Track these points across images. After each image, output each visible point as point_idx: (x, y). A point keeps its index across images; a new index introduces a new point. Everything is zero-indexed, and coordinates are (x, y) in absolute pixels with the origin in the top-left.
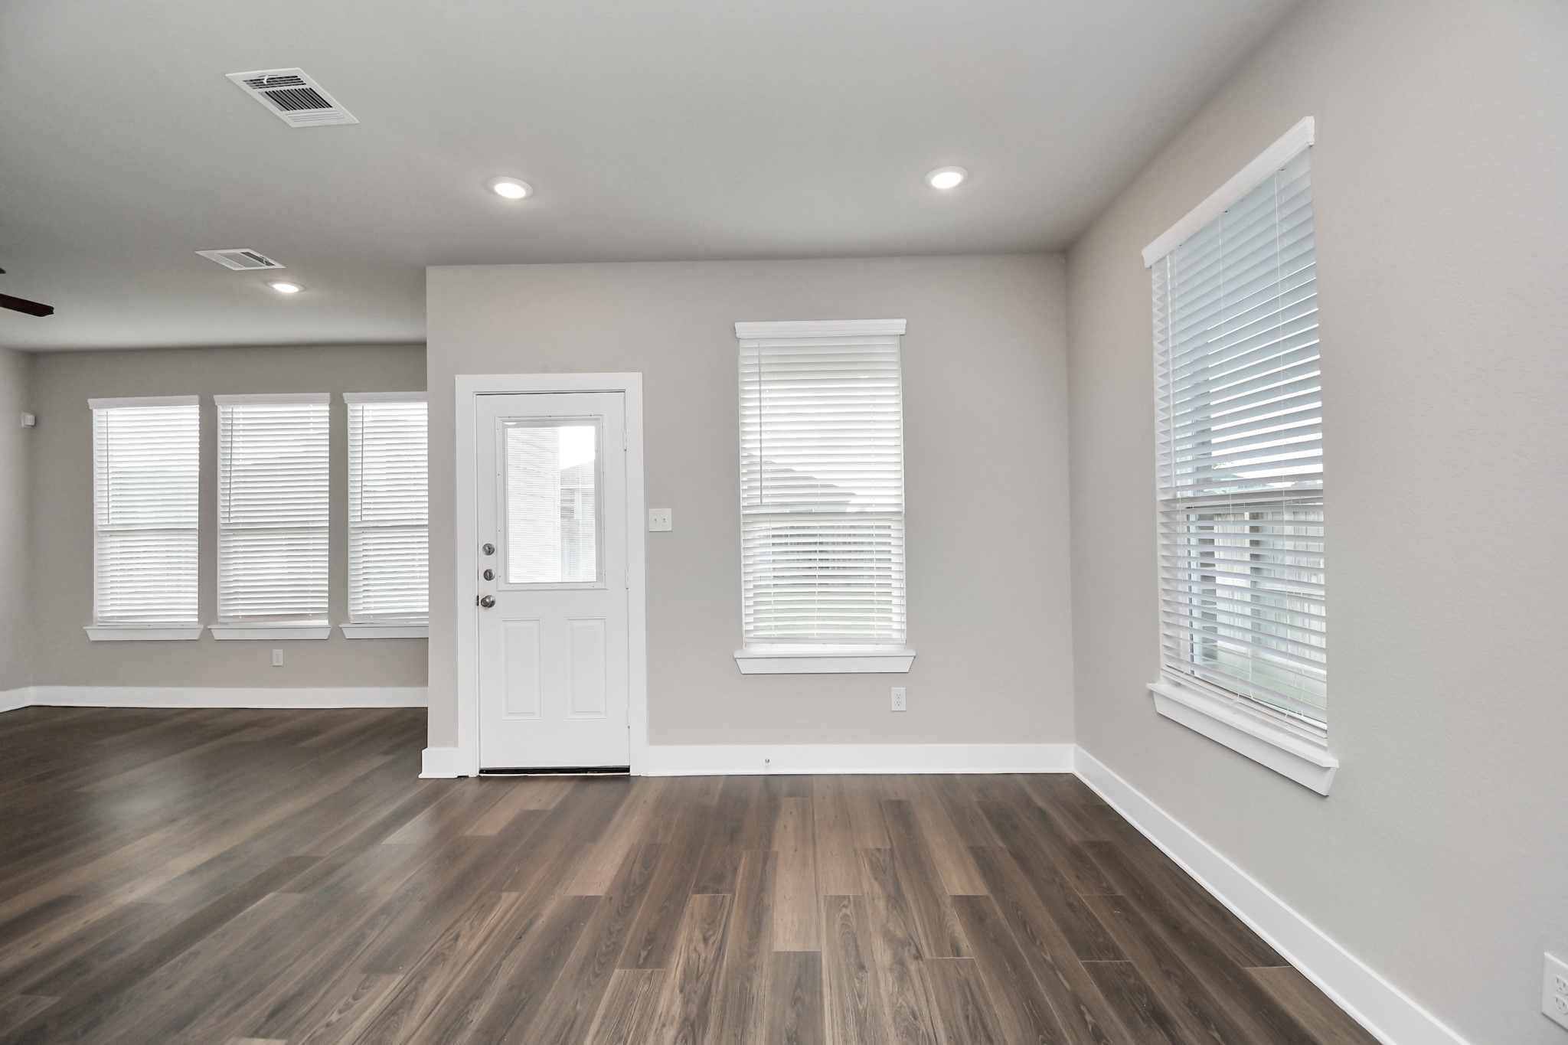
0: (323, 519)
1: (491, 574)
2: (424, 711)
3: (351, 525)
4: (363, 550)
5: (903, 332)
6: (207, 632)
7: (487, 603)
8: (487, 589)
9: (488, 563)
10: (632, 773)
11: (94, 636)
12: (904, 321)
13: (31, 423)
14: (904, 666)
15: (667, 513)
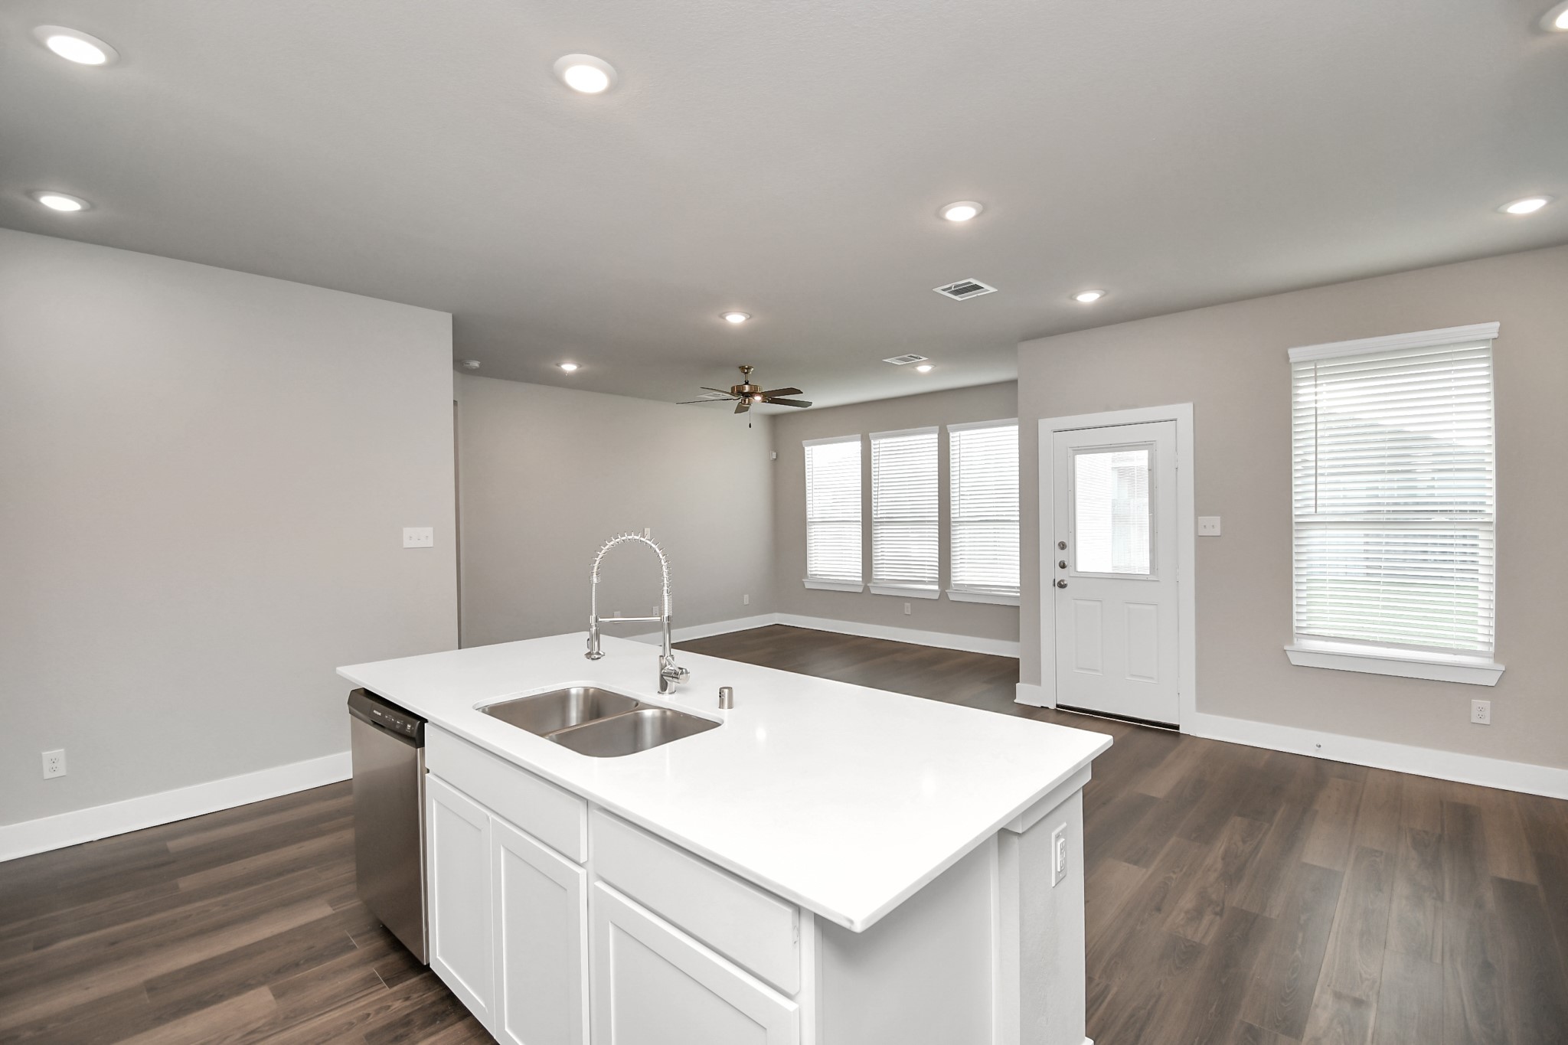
0: (934, 516)
1: (1064, 564)
2: (1017, 661)
3: (952, 520)
4: (963, 539)
5: (1496, 335)
6: (866, 589)
7: (1062, 585)
8: (1061, 575)
9: (1061, 555)
10: (1181, 731)
11: (808, 586)
12: (1497, 324)
13: (775, 457)
14: (1491, 680)
15: (1216, 520)
